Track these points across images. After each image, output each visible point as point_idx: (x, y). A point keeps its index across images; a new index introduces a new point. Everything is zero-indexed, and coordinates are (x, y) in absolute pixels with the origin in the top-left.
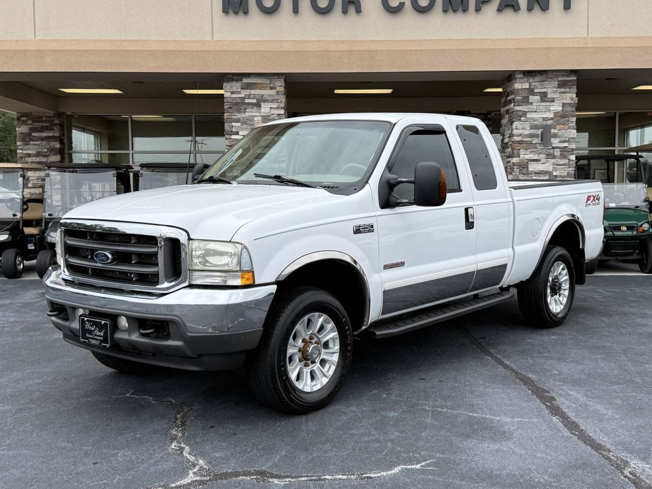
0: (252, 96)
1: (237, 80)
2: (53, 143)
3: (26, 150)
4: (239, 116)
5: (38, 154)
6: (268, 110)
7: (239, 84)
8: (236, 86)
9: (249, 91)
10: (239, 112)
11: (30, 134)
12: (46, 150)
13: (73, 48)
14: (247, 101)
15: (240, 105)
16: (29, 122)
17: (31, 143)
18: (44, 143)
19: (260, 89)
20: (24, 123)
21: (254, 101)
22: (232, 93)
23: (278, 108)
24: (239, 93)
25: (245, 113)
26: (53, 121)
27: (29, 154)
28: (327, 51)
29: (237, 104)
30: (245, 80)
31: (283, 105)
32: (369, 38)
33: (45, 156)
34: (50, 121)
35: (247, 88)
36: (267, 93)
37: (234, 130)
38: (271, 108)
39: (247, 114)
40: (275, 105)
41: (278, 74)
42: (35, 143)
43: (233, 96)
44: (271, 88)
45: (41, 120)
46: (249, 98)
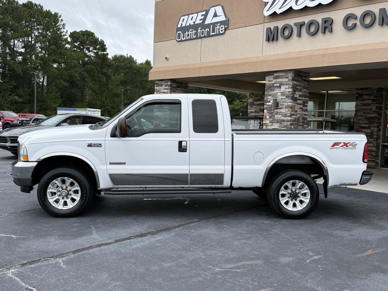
0: (277, 82)
1: (271, 75)
2: (261, 107)
3: (251, 110)
4: (271, 93)
5: (256, 112)
6: (284, 89)
7: (272, 77)
8: (271, 78)
9: (276, 80)
10: (271, 91)
11: (253, 103)
12: (258, 110)
13: (211, 65)
14: (275, 85)
15: (272, 87)
16: (253, 97)
17: (253, 106)
18: (258, 106)
19: (281, 78)
20: (251, 97)
21: (278, 85)
22: (269, 81)
23: (288, 88)
24: (272, 81)
25: (274, 91)
26: (262, 96)
27: (252, 112)
28: (311, 56)
29: (271, 87)
30: (275, 75)
31: (291, 86)
32: (335, 46)
33: (258, 113)
34: (261, 96)
35: (276, 79)
36: (284, 80)
37: (269, 100)
38: (286, 88)
39: (275, 92)
40: (287, 87)
41: (290, 70)
42: (254, 106)
43: (269, 83)
44: (287, 78)
45: (257, 96)
46: (276, 84)
